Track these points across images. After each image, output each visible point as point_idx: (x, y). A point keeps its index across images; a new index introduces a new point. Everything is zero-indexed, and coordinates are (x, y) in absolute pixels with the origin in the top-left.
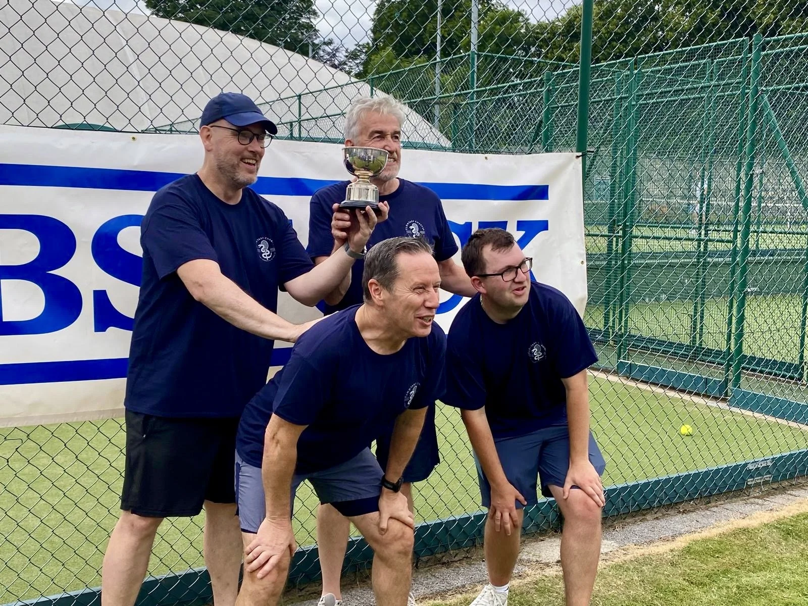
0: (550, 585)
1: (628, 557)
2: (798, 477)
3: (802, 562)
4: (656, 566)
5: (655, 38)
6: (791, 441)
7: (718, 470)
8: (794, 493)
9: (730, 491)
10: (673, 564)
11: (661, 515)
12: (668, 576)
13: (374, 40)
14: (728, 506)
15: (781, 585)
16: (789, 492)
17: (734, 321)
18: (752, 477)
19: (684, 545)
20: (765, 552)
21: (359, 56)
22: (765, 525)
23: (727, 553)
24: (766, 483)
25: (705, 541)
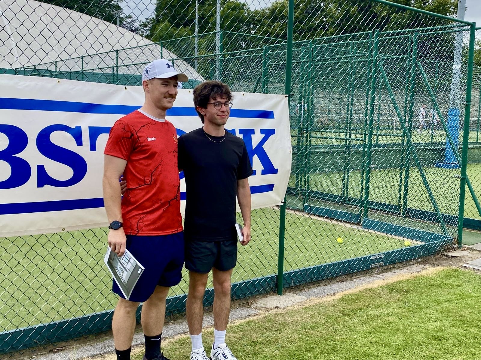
0: (273, 318)
1: (312, 304)
2: (397, 263)
3: (398, 303)
4: (326, 307)
5: (322, 22)
6: (393, 244)
7: (356, 260)
8: (395, 271)
9: (362, 270)
10: (334, 306)
11: (327, 283)
12: (332, 311)
13: (157, 16)
14: (362, 278)
15: (388, 314)
16: (392, 271)
17: (364, 182)
18: (374, 263)
19: (340, 297)
20: (380, 299)
21: (148, 25)
22: (381, 287)
23: (361, 300)
24: (381, 266)
25: (350, 295)
